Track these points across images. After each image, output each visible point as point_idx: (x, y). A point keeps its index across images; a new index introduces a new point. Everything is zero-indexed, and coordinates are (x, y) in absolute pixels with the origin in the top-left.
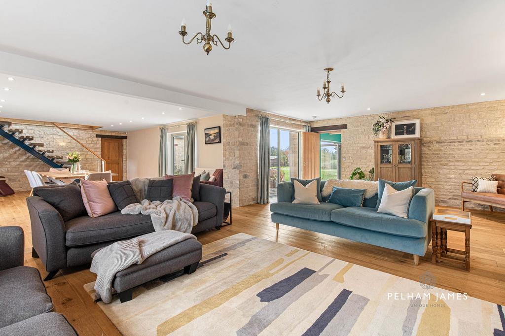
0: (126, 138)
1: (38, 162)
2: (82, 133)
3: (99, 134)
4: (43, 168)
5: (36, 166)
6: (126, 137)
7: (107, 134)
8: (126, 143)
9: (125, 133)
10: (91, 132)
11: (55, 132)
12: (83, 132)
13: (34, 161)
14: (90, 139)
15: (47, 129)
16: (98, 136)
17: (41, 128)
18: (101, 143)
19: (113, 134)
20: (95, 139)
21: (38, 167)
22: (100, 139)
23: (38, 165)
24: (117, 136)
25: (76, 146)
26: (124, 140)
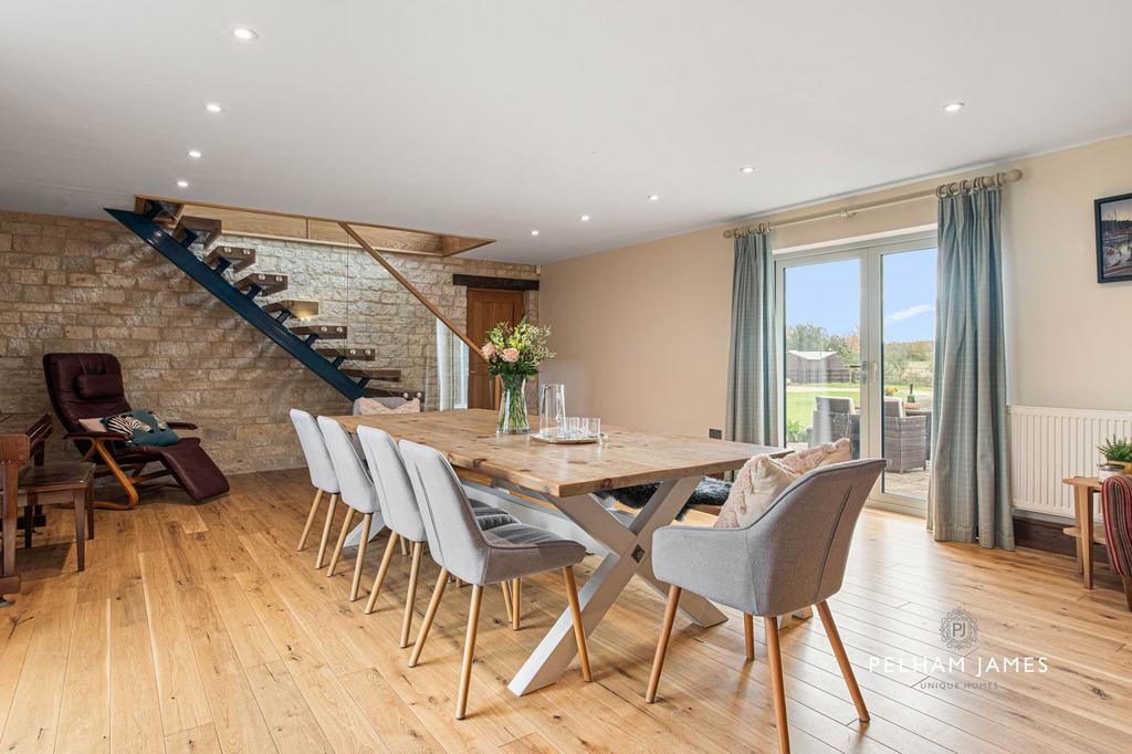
0: (534, 285)
1: (289, 372)
2: (413, 269)
3: (460, 271)
4: (305, 391)
5: (284, 385)
6: (537, 282)
7: (483, 273)
8: (536, 305)
9: (533, 269)
10: (440, 267)
11: (338, 266)
12: (416, 265)
13: (277, 369)
14: (436, 291)
15: (315, 254)
16: (458, 279)
17: (298, 252)
18: (465, 305)
19: (501, 274)
20: (451, 290)
21: (291, 386)
22: (464, 289)
23: (290, 382)
24: (511, 280)
25: (397, 314)
26: (532, 294)
